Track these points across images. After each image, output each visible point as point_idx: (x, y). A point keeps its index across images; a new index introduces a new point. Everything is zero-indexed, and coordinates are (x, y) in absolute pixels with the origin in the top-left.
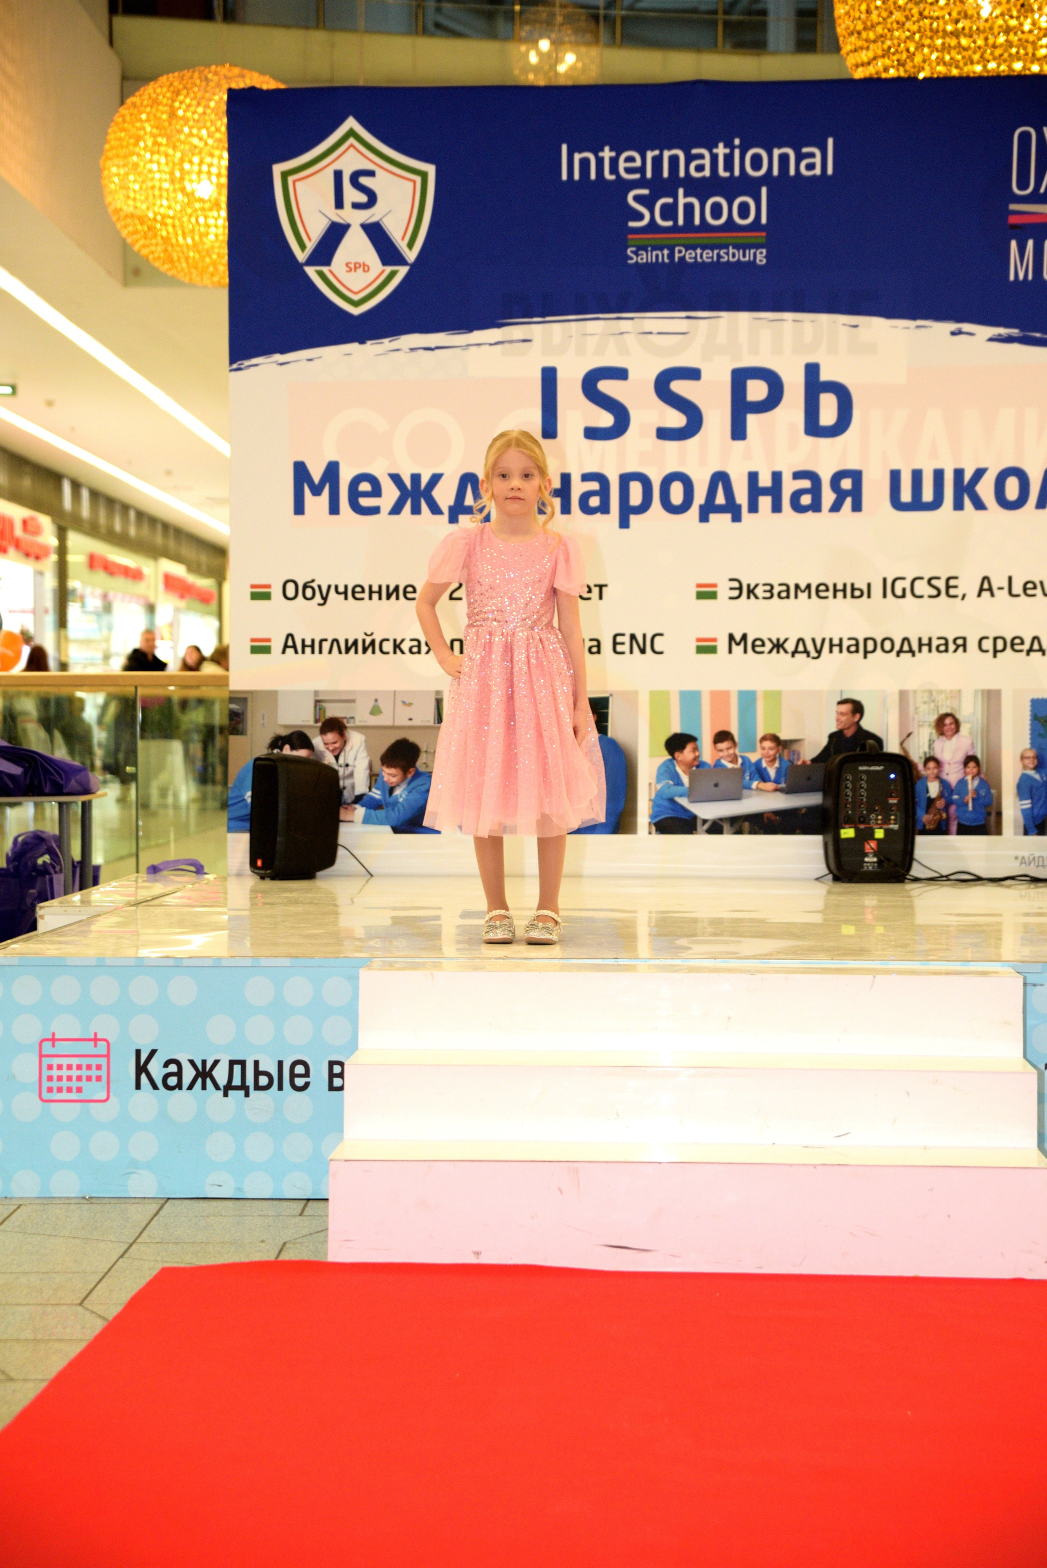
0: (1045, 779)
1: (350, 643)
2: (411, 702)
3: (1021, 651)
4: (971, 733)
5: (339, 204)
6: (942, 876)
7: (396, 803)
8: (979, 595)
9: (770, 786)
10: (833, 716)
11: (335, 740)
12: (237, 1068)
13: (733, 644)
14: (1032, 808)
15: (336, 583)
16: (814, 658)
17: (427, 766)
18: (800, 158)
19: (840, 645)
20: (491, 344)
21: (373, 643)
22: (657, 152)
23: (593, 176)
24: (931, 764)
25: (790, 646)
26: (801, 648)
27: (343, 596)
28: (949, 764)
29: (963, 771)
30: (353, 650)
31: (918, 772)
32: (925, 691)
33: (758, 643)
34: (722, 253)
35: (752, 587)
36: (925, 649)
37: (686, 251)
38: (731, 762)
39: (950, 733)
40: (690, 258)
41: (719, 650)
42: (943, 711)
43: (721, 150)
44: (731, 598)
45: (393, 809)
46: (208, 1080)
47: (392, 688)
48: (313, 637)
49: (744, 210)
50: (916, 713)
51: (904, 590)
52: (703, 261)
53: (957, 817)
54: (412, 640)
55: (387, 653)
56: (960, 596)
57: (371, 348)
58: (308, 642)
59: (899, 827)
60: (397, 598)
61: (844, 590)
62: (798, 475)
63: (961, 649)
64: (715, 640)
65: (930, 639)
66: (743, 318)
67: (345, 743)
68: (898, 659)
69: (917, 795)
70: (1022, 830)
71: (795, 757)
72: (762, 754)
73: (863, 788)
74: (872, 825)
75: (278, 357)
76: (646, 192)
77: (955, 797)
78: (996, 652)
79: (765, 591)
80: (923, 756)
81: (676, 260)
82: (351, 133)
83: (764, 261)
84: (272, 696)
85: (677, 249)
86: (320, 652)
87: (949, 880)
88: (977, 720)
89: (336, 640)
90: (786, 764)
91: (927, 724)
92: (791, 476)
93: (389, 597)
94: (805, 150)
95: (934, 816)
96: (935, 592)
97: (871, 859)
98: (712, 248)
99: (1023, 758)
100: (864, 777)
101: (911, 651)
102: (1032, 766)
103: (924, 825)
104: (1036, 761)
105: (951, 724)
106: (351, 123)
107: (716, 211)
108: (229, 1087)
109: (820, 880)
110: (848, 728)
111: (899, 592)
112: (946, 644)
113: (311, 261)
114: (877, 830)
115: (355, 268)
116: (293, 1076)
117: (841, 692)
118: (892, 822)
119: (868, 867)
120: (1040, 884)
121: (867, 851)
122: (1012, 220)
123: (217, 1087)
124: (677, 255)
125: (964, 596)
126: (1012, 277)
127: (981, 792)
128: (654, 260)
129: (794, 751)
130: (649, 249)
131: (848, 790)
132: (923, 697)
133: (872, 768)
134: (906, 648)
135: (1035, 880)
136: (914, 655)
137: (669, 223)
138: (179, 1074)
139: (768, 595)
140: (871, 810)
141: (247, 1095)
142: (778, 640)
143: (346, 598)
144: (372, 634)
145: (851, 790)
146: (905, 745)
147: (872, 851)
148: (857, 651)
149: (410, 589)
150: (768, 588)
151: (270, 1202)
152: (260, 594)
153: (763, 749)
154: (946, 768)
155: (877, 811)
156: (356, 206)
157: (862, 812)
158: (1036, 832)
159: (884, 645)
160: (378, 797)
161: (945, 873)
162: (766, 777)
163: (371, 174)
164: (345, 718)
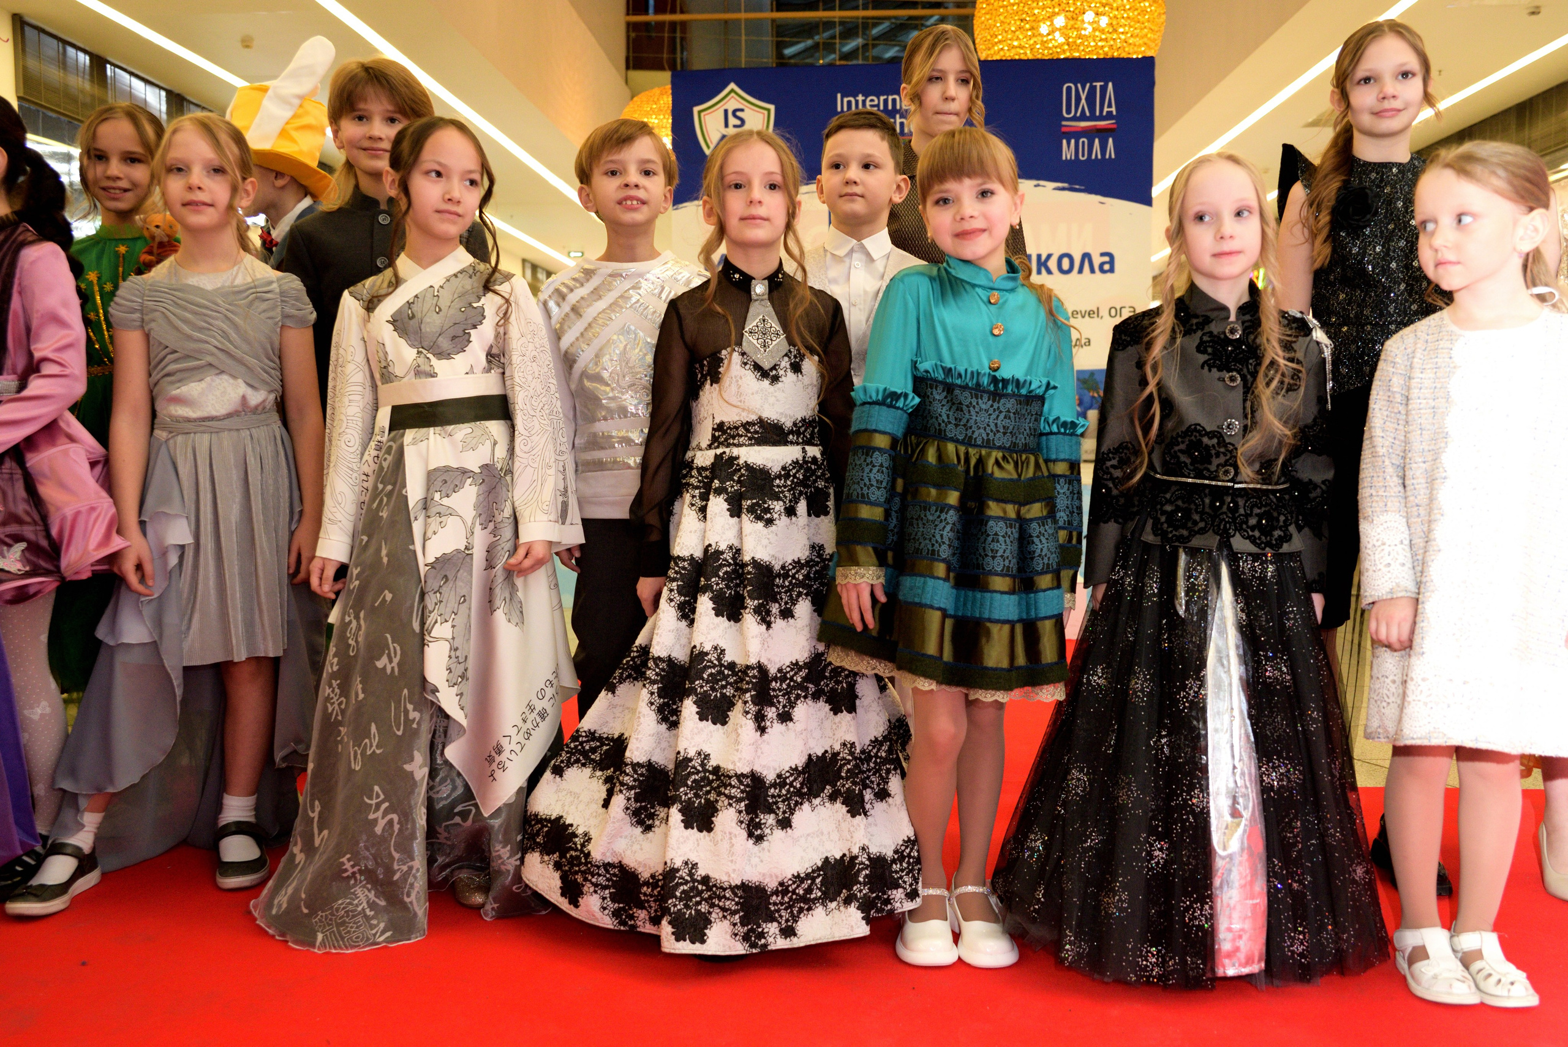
5: (726, 125)
22: (885, 97)
82: (732, 91)
106: (732, 86)
122: (1064, 129)
156: (735, 126)
163: (742, 110)
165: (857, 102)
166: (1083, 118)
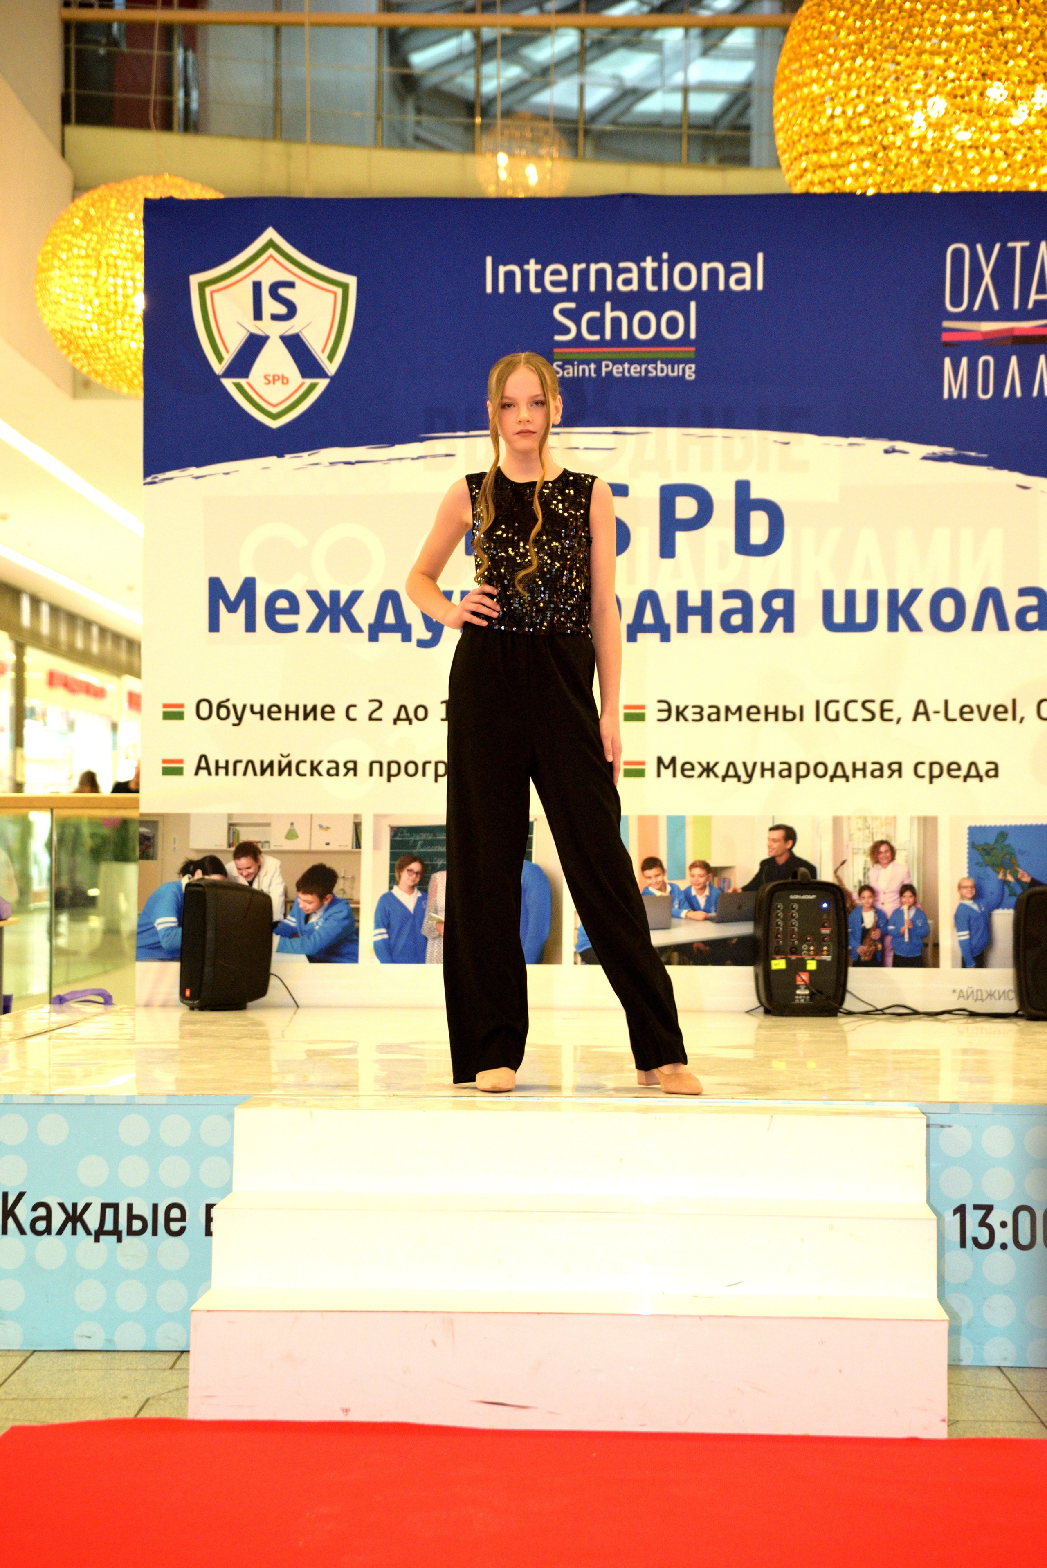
0: (983, 909)
1: (265, 765)
2: (329, 826)
3: (958, 777)
4: (906, 861)
5: (258, 315)
6: (877, 1010)
7: (312, 931)
8: (915, 719)
9: (700, 914)
10: (765, 842)
11: (249, 865)
12: (110, 1212)
13: (662, 767)
14: (970, 939)
15: (252, 703)
16: (745, 783)
17: (344, 892)
18: (729, 272)
19: (772, 769)
20: (413, 459)
21: (289, 764)
22: (583, 266)
23: (518, 289)
24: (866, 893)
25: (720, 770)
26: (731, 772)
27: (258, 716)
28: (885, 893)
29: (899, 900)
30: (268, 771)
31: (852, 901)
32: (860, 817)
33: (688, 766)
34: (650, 367)
35: (681, 709)
36: (859, 774)
37: (614, 365)
38: (660, 889)
39: (885, 861)
40: (618, 373)
41: (647, 773)
42: (878, 838)
43: (649, 264)
44: (659, 720)
45: (309, 938)
46: (79, 1225)
47: (308, 811)
48: (227, 758)
49: (672, 325)
50: (850, 840)
51: (837, 713)
52: (631, 377)
53: (893, 949)
54: (329, 762)
55: (304, 775)
56: (895, 720)
57: (290, 461)
58: (222, 764)
59: (833, 959)
60: (315, 718)
61: (776, 713)
62: (728, 595)
63: (896, 774)
64: (643, 763)
65: (864, 764)
66: (672, 434)
67: (259, 868)
68: (832, 783)
69: (850, 925)
70: (960, 962)
71: (726, 885)
72: (692, 882)
73: (794, 917)
74: (804, 956)
75: (193, 471)
76: (572, 305)
77: (891, 927)
78: (932, 777)
79: (695, 713)
80: (857, 884)
81: (603, 374)
82: (271, 244)
83: (693, 377)
84: (184, 818)
85: (604, 363)
86: (235, 774)
87: (884, 1014)
88: (913, 848)
89: (250, 762)
90: (716, 892)
91: (862, 851)
92: (721, 596)
93: (306, 717)
94: (735, 265)
95: (869, 948)
96: (868, 716)
97: (802, 992)
98: (640, 362)
99: (960, 887)
100: (796, 906)
101: (845, 776)
102: (970, 896)
103: (859, 957)
104: (974, 891)
105: (886, 851)
106: (270, 234)
107: (644, 325)
108: (100, 1232)
109: (751, 1013)
110: (781, 855)
111: (832, 715)
112: (881, 769)
113: (228, 373)
114: (808, 962)
115: (274, 380)
116: (168, 1220)
117: (773, 817)
118: (825, 953)
119: (800, 1000)
120: (979, 1019)
121: (798, 983)
122: (946, 337)
123: (88, 1232)
124: (604, 370)
125: (899, 720)
126: (946, 396)
127: (917, 922)
128: (581, 374)
129: (724, 879)
130: (576, 363)
131: (778, 920)
132: (857, 823)
133: (804, 897)
134: (840, 772)
135: (973, 1014)
136: (847, 780)
137: (597, 337)
138: (48, 1218)
139: (698, 717)
140: (803, 941)
141: (119, 1240)
142: (708, 764)
143: (262, 718)
144: (288, 755)
145: (783, 920)
146: (839, 873)
147: (803, 983)
148: (789, 776)
149: (328, 709)
150: (698, 710)
151: (141, 1354)
152: (173, 714)
153: (693, 876)
154: (882, 898)
155: (809, 941)
156: (275, 317)
157: (794, 942)
158: (974, 964)
159: (818, 770)
160: (293, 924)
161: (879, 1007)
162: (695, 903)
163: (291, 285)
164: (260, 842)
165: (525, 275)
166: (986, 313)
